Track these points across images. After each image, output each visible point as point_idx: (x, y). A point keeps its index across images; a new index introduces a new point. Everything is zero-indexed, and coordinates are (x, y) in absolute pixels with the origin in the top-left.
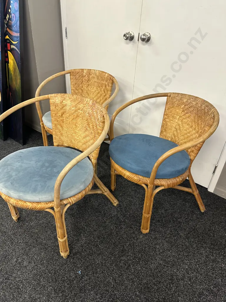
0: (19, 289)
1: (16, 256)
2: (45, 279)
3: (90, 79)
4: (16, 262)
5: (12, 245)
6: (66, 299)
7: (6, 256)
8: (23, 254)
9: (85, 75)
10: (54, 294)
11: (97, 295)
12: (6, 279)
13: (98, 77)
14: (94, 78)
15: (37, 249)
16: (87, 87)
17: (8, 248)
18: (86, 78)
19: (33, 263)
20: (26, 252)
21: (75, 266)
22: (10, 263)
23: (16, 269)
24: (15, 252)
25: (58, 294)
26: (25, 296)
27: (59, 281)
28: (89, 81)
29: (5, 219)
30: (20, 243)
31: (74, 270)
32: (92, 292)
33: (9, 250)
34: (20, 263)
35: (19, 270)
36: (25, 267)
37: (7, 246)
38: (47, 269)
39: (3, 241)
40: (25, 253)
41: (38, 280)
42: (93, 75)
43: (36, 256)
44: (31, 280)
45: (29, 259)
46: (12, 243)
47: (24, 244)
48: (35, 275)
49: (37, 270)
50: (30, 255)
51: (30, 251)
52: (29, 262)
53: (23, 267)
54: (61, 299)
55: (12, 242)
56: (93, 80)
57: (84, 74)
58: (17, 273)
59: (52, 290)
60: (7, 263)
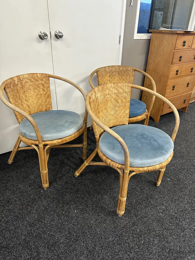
0: (183, 210)
2: (174, 196)
3: (24, 85)
4: (162, 213)
5: (148, 217)
6: (185, 187)
7: (158, 220)
8: (156, 209)
9: (18, 83)
12: (176, 219)
13: (30, 80)
14: (27, 82)
15: (152, 200)
16: (24, 94)
17: (150, 219)
18: (20, 85)
23: (169, 213)
24: (154, 214)
26: (187, 207)
28: (24, 88)
29: (117, 225)
30: (145, 211)
31: (167, 182)
32: (180, 176)
33: (152, 219)
34: (164, 211)
35: (169, 211)
36: (166, 207)
37: (148, 221)
38: (168, 195)
39: (143, 224)
41: (175, 200)
42: (25, 80)
45: (160, 205)
47: (147, 209)
48: (172, 201)
49: (169, 200)
52: (163, 205)
53: (167, 209)
54: (186, 189)
55: (145, 217)
56: (27, 86)
57: (16, 83)
58: (172, 212)
60: (164, 219)
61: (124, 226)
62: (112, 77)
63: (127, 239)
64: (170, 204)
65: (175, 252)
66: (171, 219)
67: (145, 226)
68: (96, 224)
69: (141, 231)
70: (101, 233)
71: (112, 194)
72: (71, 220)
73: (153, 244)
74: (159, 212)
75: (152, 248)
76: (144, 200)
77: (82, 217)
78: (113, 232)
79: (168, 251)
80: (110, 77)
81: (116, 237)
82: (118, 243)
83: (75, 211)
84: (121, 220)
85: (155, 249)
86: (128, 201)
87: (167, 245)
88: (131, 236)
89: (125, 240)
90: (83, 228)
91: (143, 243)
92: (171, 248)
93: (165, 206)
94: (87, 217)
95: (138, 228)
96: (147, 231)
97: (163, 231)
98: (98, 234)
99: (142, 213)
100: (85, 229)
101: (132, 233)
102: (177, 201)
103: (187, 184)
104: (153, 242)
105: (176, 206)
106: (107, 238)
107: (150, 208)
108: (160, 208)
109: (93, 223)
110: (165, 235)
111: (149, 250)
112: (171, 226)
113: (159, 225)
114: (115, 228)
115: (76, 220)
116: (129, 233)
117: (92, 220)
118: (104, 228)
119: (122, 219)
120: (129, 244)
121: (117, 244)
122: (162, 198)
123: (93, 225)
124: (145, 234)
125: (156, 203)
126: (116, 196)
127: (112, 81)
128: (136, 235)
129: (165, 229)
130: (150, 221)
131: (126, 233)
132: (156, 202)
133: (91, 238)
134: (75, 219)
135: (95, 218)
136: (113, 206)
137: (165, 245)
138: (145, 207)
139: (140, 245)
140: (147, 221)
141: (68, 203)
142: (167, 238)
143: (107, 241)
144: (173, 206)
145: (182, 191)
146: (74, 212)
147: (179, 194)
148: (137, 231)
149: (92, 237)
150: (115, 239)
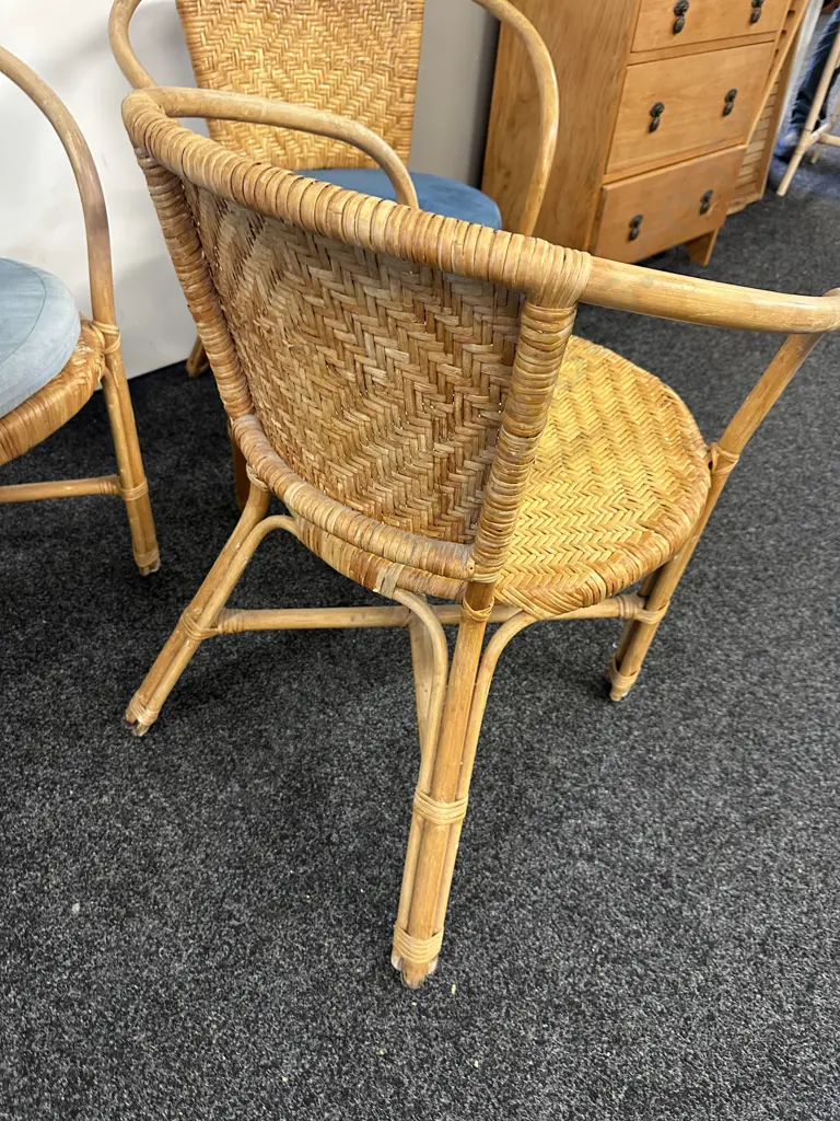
0: (698, 828)
1: (565, 865)
2: (654, 746)
4: (590, 859)
5: (510, 895)
6: (709, 687)
7: (566, 908)
8: (556, 834)
10: (700, 718)
11: (684, 615)
12: (666, 885)
15: (531, 782)
17: (522, 906)
19: (594, 792)
20: (547, 824)
21: (600, 659)
22: (597, 885)
23: (625, 855)
24: (543, 873)
25: (699, 708)
26: (720, 804)
27: (655, 707)
29: (332, 966)
30: (496, 857)
32: (679, 624)
33: (535, 902)
34: (597, 844)
35: (627, 843)
36: (610, 817)
37: (511, 916)
38: (617, 742)
39: (483, 939)
40: (548, 830)
41: (658, 768)
43: (563, 783)
44: (662, 792)
45: (578, 809)
46: (498, 895)
47: (504, 841)
48: (640, 780)
49: (623, 776)
50: (557, 807)
51: (540, 811)
52: (592, 808)
53: (613, 828)
54: (712, 701)
55: (493, 893)
58: (641, 844)
59: (687, 726)
60: (599, 894)
61: (373, 967)
62: (284, 21)
63: (385, 1056)
64: (629, 797)
65: (662, 1101)
66: (637, 889)
67: (491, 952)
68: (202, 976)
69: (470, 992)
70: (233, 1036)
71: (309, 770)
72: (48, 969)
73: (538, 1064)
74: (570, 853)
75: (532, 1093)
76: (490, 788)
77: (118, 940)
78: (303, 1017)
79: (621, 1096)
80: (268, 19)
81: (320, 1051)
82: (334, 1092)
83: (76, 908)
84: (355, 934)
85: (548, 1095)
86: (398, 804)
87: (613, 1059)
88: (413, 1030)
89: (377, 1065)
90: (116, 1020)
91: (483, 1066)
92: (639, 1077)
93: (606, 811)
94: (149, 937)
95: (451, 973)
96: (507, 984)
97: (594, 969)
98: (210, 1043)
99: (477, 873)
100: (134, 1019)
101: (423, 1011)
102: (670, 778)
103: (716, 671)
104: (536, 1053)
105: (661, 804)
106: (265, 1067)
107: (523, 836)
108: (578, 825)
109: (181, 972)
110: (608, 995)
111: (517, 1106)
112: (638, 935)
113: (570, 934)
114: (320, 986)
115: (74, 968)
116: (402, 1013)
117: (180, 956)
118: (252, 1000)
119: (360, 923)
120: (398, 1083)
121: (328, 1097)
122: (586, 764)
123: (181, 986)
124: (490, 1006)
125: (556, 801)
126: (332, 779)
127: (284, 50)
128: (438, 1017)
129: (606, 957)
130: (522, 921)
131: (384, 1014)
132: (556, 790)
133: (170, 1082)
134: (68, 963)
135: (200, 936)
136: (312, 847)
137: (604, 1064)
138: (496, 831)
139: (464, 1086)
140: (505, 922)
141: (31, 855)
142: (615, 1014)
143: (264, 1088)
144: (645, 810)
145: (694, 715)
146: (66, 912)
147: (675, 731)
148: (446, 989)
149: (171, 1068)
150: (313, 1066)
